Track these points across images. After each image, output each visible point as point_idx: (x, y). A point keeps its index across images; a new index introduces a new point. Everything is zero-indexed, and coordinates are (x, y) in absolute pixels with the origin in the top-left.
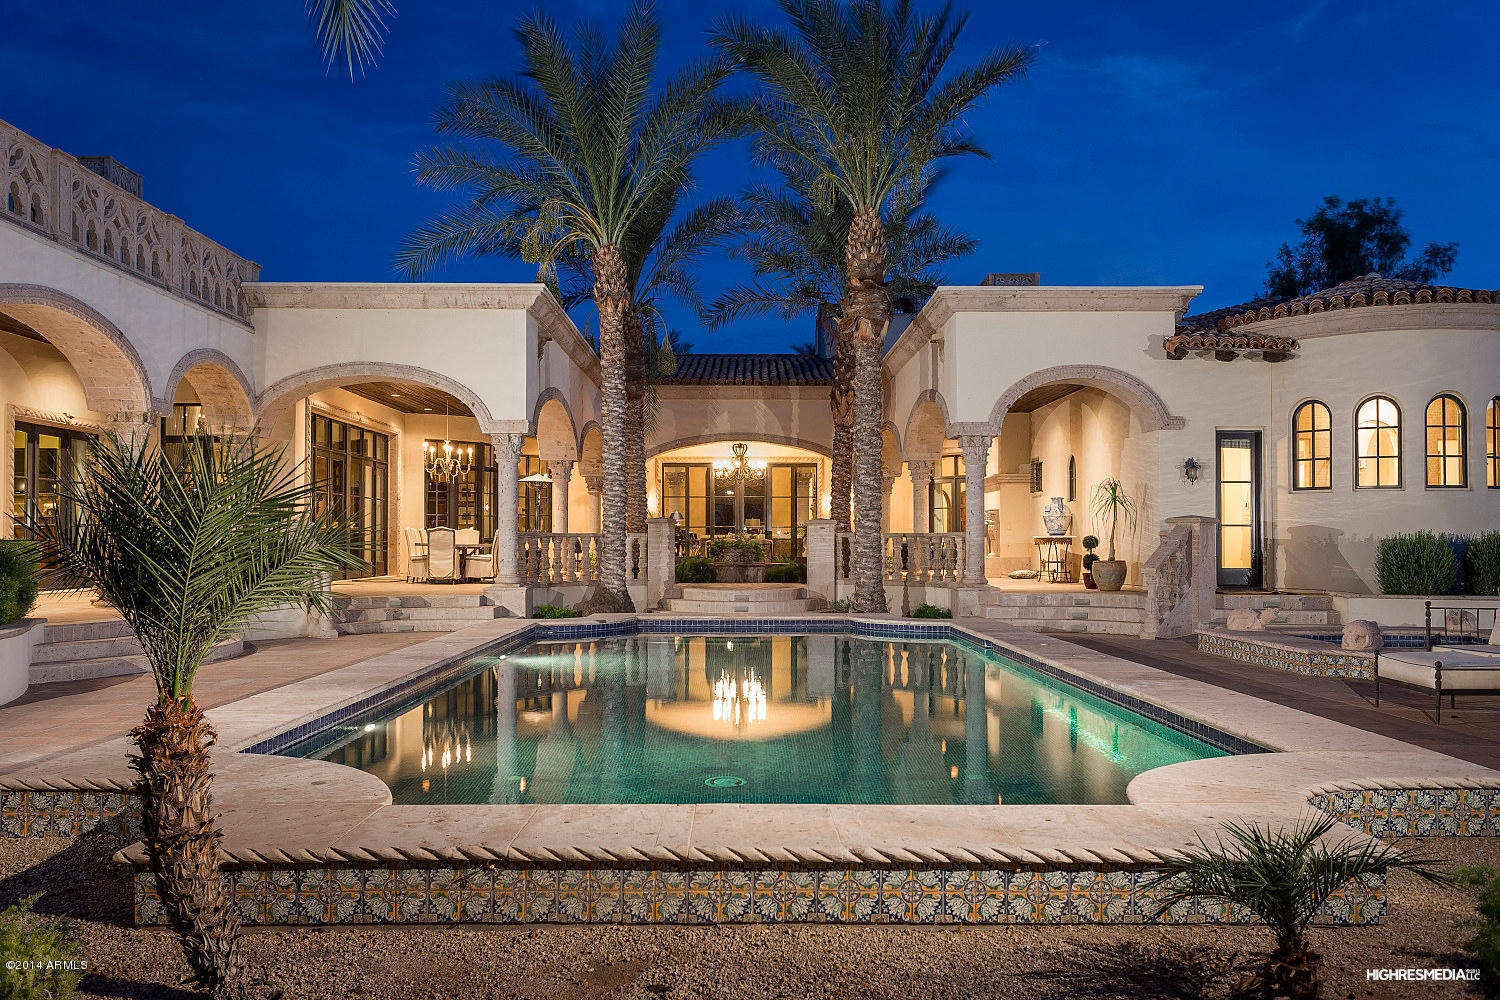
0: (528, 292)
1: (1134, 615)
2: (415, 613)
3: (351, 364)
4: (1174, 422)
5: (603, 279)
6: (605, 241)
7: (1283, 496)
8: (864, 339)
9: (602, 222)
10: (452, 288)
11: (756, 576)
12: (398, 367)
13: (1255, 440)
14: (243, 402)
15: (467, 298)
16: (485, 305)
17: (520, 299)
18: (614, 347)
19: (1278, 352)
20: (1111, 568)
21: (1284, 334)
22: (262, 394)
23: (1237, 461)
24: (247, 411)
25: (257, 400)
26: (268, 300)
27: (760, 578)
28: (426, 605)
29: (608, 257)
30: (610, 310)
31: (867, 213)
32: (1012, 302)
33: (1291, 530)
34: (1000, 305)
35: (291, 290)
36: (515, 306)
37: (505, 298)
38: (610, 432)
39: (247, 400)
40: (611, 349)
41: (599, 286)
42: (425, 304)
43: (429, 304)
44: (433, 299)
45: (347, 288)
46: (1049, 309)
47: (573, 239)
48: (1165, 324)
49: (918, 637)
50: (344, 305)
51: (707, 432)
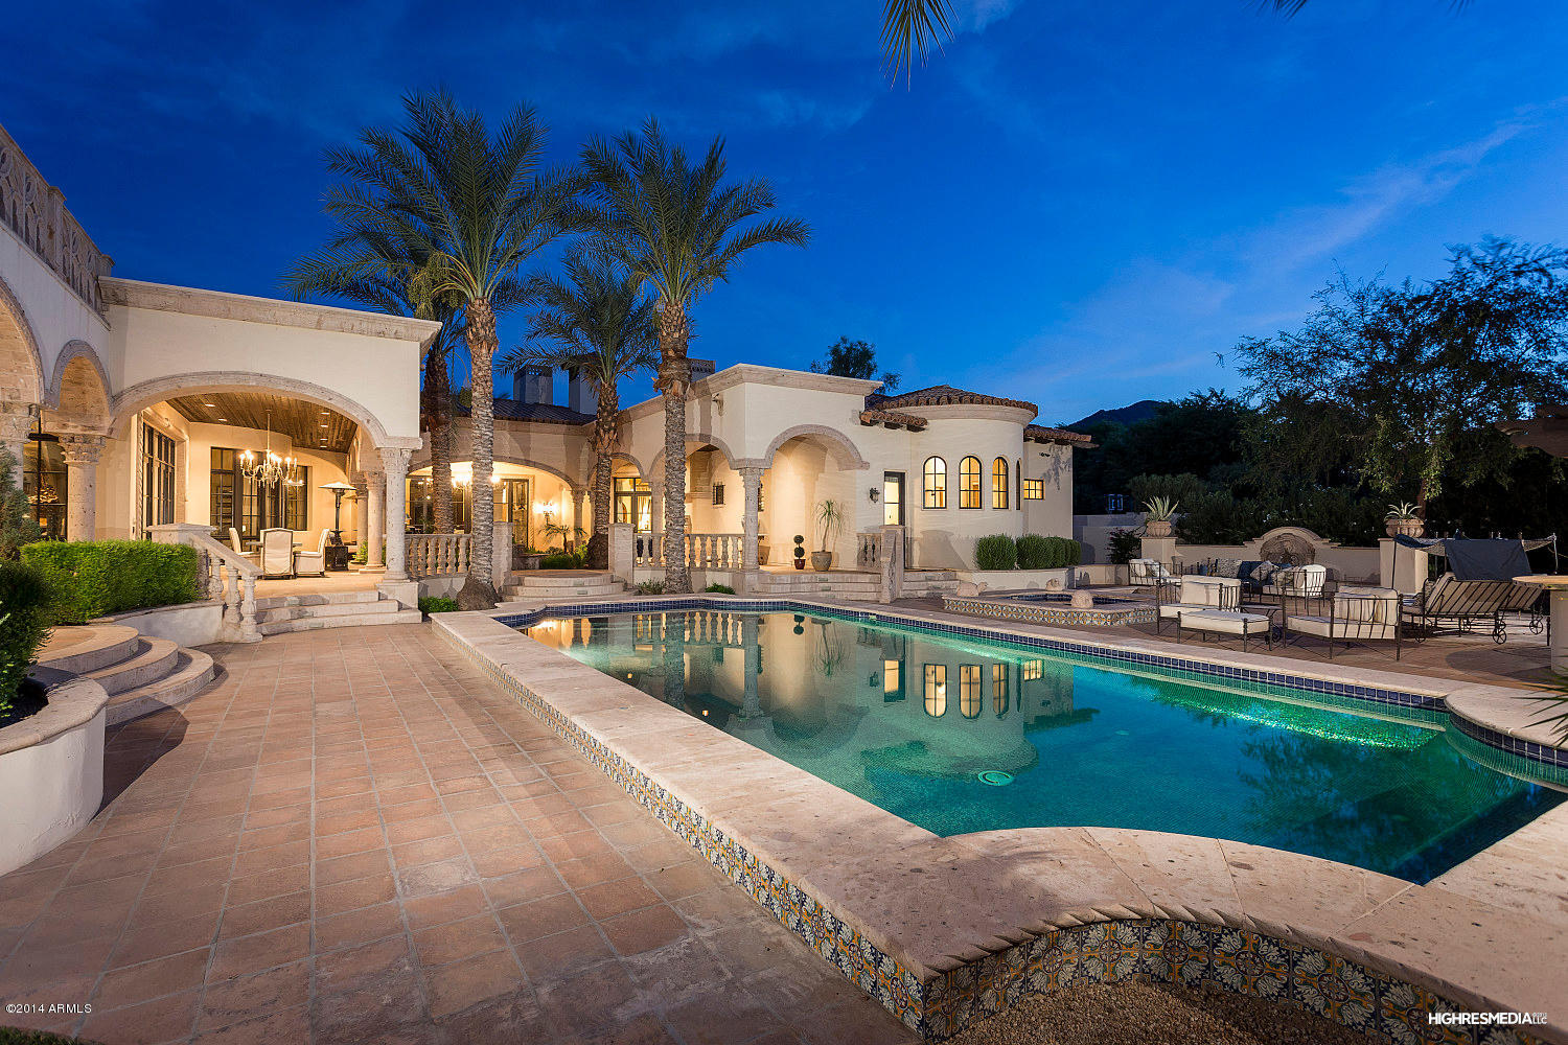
0: (426, 328)
1: (872, 587)
2: (319, 610)
3: (235, 373)
4: (865, 465)
5: (479, 325)
6: (480, 294)
7: (918, 512)
8: (676, 394)
9: (479, 279)
10: (351, 315)
11: (534, 565)
12: (288, 381)
13: (901, 478)
14: (99, 401)
15: (364, 325)
16: (381, 334)
17: (417, 333)
18: (486, 382)
19: (916, 426)
20: (824, 556)
21: (921, 416)
22: (122, 394)
23: (891, 490)
24: (101, 410)
25: (116, 399)
26: (131, 299)
27: (538, 566)
28: (324, 603)
29: (483, 308)
30: (484, 351)
31: (677, 305)
32: (780, 380)
33: (923, 532)
34: (773, 381)
35: (165, 292)
36: (411, 338)
37: (402, 330)
38: (481, 452)
39: (104, 398)
40: (484, 384)
41: (474, 330)
42: (319, 326)
43: (323, 326)
44: (327, 322)
45: (234, 300)
46: (801, 387)
47: (447, 288)
48: (859, 403)
49: (753, 610)
50: (227, 315)
51: (463, 454)
